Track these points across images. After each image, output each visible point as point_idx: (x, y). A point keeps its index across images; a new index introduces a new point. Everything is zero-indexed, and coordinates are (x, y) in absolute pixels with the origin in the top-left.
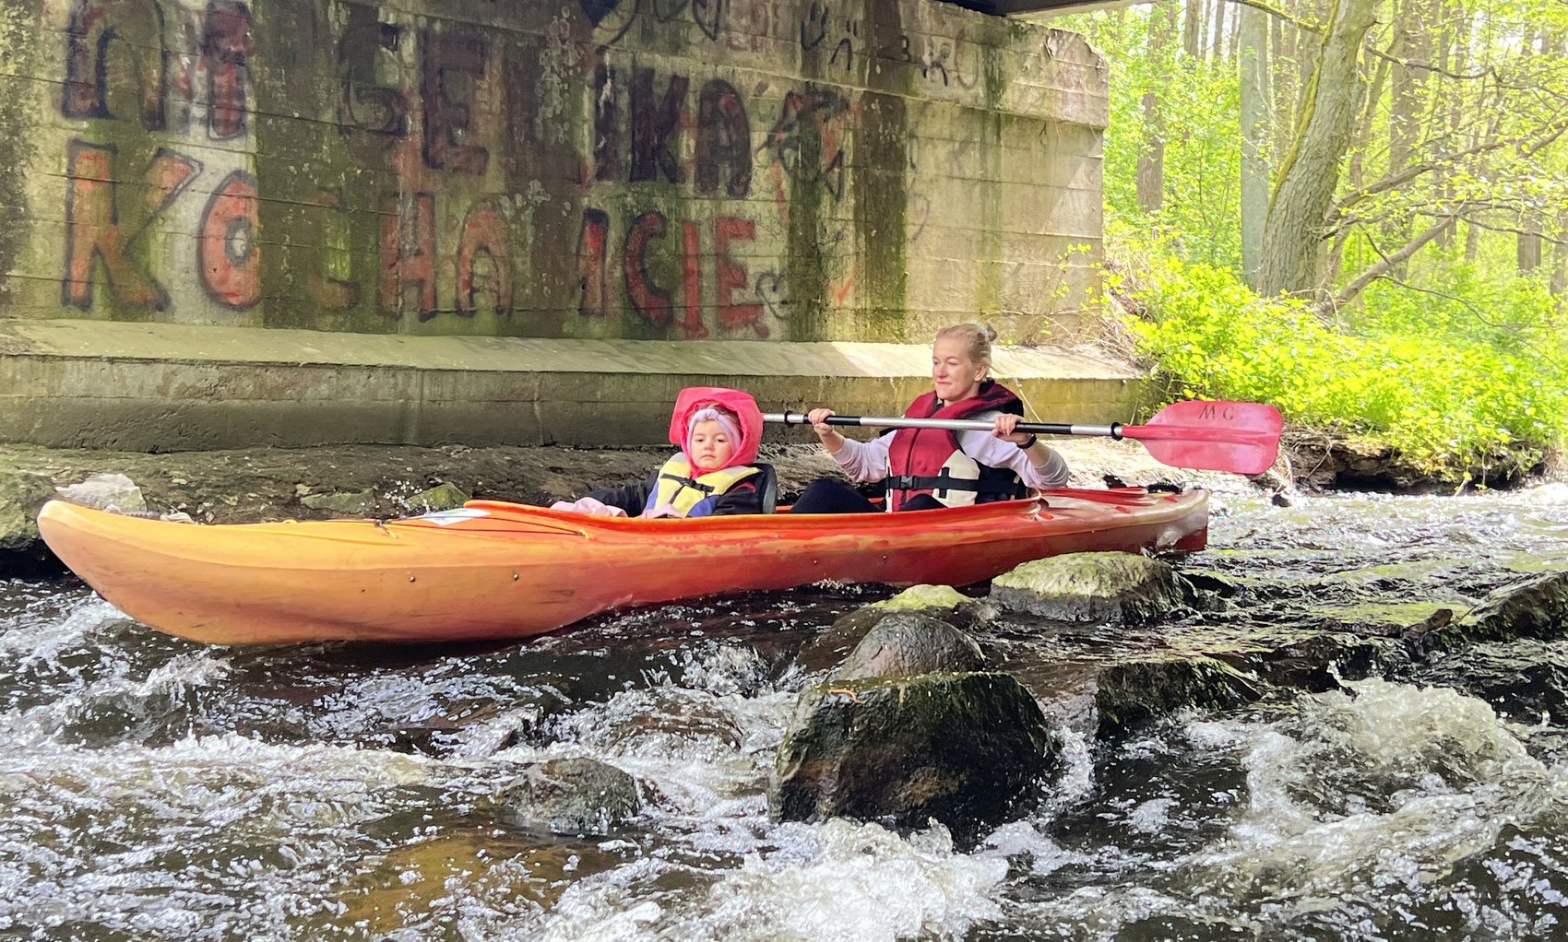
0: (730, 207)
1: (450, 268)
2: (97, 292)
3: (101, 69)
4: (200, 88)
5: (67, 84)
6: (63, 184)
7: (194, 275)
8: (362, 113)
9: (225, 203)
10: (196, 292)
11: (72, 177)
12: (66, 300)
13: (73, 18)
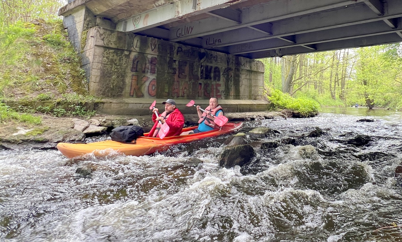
0: (218, 82)
1: (181, 91)
2: (134, 94)
3: (137, 66)
4: (150, 68)
5: (132, 67)
6: (131, 80)
7: (147, 92)
8: (171, 71)
9: (152, 83)
10: (148, 94)
11: (132, 79)
12: (130, 95)
13: (134, 59)
